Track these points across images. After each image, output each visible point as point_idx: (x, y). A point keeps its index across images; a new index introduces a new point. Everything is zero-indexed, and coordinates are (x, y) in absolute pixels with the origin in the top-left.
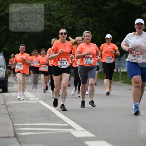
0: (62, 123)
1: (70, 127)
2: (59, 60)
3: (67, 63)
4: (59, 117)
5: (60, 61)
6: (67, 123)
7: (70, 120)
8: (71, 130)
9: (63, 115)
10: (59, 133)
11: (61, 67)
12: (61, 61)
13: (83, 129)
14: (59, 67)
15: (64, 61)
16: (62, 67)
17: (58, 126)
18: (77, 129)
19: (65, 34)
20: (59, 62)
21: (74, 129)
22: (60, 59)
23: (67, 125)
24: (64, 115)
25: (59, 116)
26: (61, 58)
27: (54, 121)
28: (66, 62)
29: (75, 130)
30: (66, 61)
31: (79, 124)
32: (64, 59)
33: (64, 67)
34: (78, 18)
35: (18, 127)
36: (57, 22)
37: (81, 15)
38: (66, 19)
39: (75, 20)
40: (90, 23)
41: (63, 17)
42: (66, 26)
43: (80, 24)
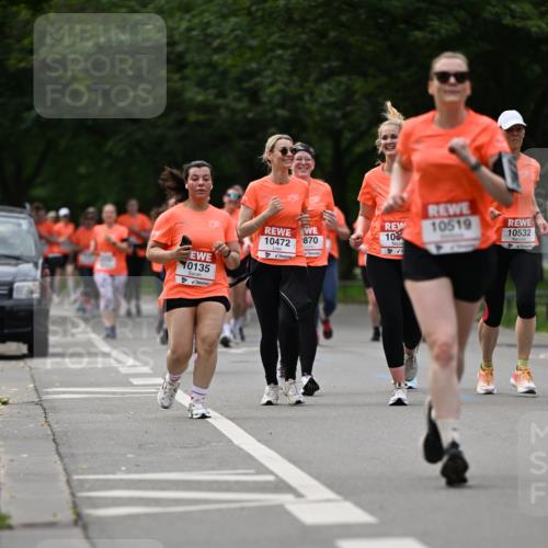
0: (252, 471)
1: (281, 486)
2: (425, 216)
3: (468, 225)
4: (241, 449)
5: (434, 217)
6: (272, 473)
7: (285, 461)
8: (285, 499)
9: (258, 444)
10: (242, 509)
11: (439, 248)
12: (437, 221)
13: (330, 495)
14: (433, 250)
15: (455, 215)
16: (447, 249)
17: (237, 482)
18: (310, 496)
19: (460, 77)
20: (426, 225)
21: (298, 495)
22: (432, 209)
23: (271, 478)
24: (259, 441)
25: (242, 446)
26: (438, 203)
27: (222, 464)
28: (462, 219)
29: (301, 499)
30: (462, 215)
31: (318, 477)
32: (454, 209)
33: (457, 250)
34: (313, 77)
35: (87, 486)
36: (237, 94)
37: (325, 66)
38: (268, 81)
39: (301, 86)
40: (357, 97)
41: (258, 73)
42: (268, 107)
43: (320, 100)
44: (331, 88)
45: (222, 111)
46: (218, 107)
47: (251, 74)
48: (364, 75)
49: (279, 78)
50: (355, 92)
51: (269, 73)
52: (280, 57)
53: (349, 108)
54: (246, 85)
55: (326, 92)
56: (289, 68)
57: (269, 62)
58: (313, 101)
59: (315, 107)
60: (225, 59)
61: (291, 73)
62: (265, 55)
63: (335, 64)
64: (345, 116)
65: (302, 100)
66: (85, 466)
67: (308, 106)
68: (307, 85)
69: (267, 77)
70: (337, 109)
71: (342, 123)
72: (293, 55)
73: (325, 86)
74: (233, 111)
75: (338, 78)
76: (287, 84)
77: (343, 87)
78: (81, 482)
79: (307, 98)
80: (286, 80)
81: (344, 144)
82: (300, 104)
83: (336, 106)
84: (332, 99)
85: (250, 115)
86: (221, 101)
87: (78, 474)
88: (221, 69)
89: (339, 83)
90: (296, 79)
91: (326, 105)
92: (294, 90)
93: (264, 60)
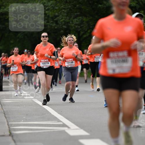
7: (65, 119)
8: (65, 129)
11: (43, 67)
18: (72, 128)
31: (74, 123)
33: (46, 68)
34: (72, 17)
35: (13, 125)
36: (52, 21)
37: (76, 14)
38: (61, 18)
39: (69, 19)
40: (84, 22)
41: (58, 16)
42: (61, 25)
43: (74, 23)
44: (77, 20)
45: (48, 26)
46: (47, 25)
47: (56, 17)
48: (86, 16)
49: (63, 17)
50: (83, 21)
51: (61, 16)
52: (63, 12)
53: (82, 25)
54: (55, 20)
55: (76, 21)
56: (66, 15)
57: (61, 13)
58: (72, 23)
59: (73, 25)
60: (49, 12)
61: (67, 16)
62: (60, 11)
63: (78, 13)
64: (81, 27)
65: (70, 23)
66: (12, 120)
67: (71, 25)
68: (71, 19)
69: (60, 17)
70: (79, 25)
71: (80, 29)
72: (67, 11)
73: (76, 20)
74: (51, 26)
75: (79, 17)
76: (65, 19)
77: (80, 20)
78: (11, 124)
79: (71, 23)
80: (65, 18)
81: (81, 35)
82: (69, 24)
83: (78, 25)
84: (78, 23)
85: (56, 28)
86: (48, 24)
87: (10, 122)
88: (48, 15)
89: (79, 19)
90: (68, 18)
91: (76, 24)
92: (67, 20)
93: (60, 13)
